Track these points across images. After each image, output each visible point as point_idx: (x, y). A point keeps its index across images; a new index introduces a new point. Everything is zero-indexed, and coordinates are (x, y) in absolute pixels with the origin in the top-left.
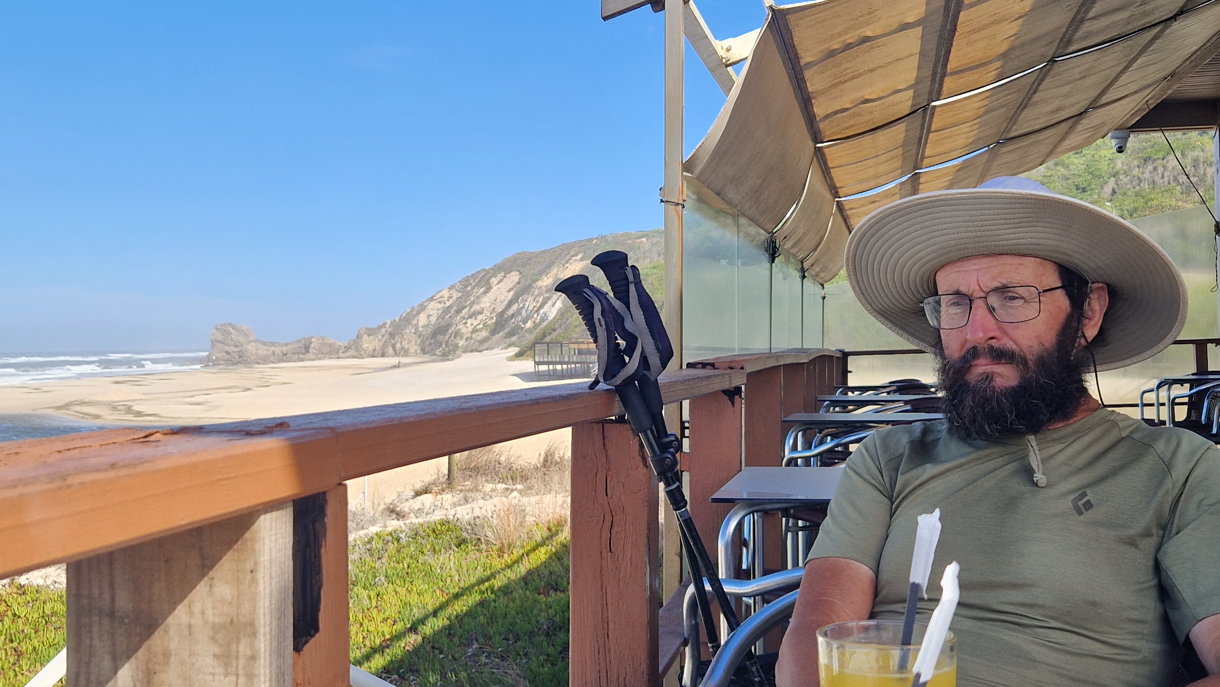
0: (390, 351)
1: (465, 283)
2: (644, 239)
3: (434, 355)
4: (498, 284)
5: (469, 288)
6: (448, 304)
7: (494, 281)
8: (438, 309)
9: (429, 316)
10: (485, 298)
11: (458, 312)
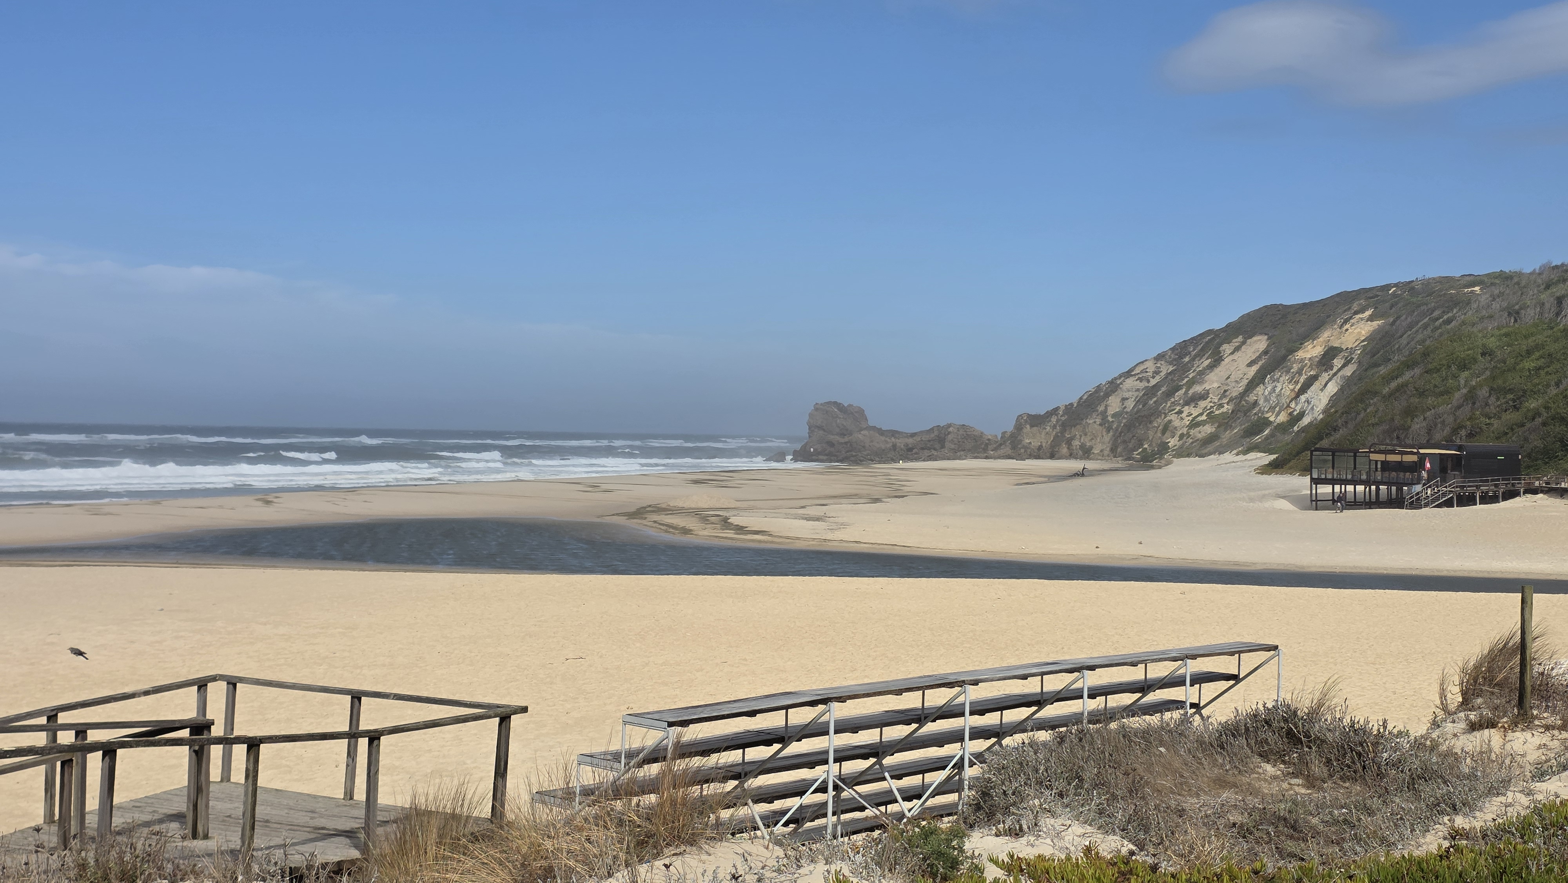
0: (1064, 450)
1: (1181, 349)
2: (1477, 288)
3: (1129, 459)
4: (1232, 353)
5: (1187, 359)
6: (1153, 382)
7: (1227, 348)
8: (1138, 390)
9: (1124, 399)
10: (1213, 374)
11: (1170, 394)
